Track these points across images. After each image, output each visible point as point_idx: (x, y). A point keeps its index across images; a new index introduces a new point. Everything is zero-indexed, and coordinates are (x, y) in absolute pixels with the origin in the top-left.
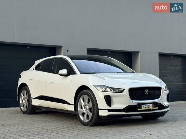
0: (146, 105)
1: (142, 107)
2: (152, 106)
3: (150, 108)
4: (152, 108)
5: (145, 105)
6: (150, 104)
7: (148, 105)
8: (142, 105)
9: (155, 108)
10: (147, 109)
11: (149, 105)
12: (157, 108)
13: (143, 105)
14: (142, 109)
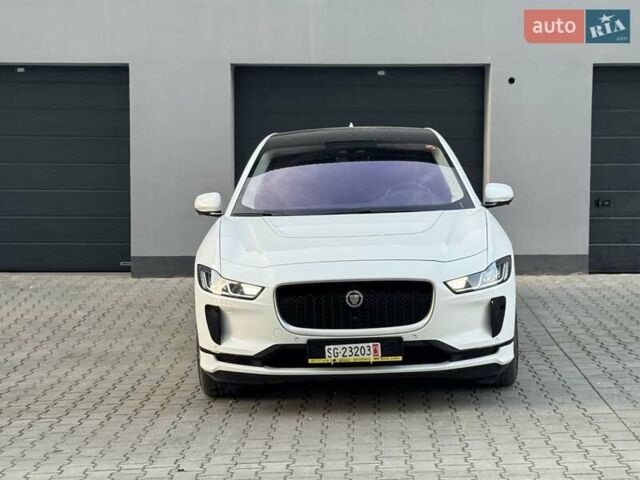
0: (347, 346)
1: (327, 354)
2: (375, 351)
3: (366, 356)
4: (372, 359)
5: (340, 347)
6: (365, 345)
7: (353, 346)
8: (327, 348)
9: (390, 359)
10: (352, 359)
11: (359, 345)
12: (400, 358)
13: (332, 347)
14: (328, 359)
